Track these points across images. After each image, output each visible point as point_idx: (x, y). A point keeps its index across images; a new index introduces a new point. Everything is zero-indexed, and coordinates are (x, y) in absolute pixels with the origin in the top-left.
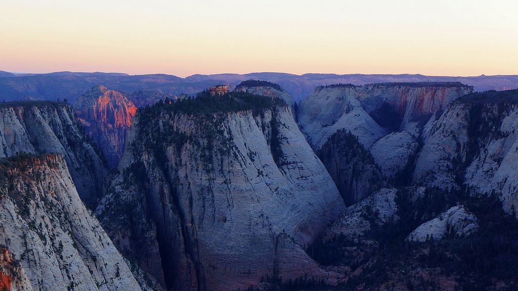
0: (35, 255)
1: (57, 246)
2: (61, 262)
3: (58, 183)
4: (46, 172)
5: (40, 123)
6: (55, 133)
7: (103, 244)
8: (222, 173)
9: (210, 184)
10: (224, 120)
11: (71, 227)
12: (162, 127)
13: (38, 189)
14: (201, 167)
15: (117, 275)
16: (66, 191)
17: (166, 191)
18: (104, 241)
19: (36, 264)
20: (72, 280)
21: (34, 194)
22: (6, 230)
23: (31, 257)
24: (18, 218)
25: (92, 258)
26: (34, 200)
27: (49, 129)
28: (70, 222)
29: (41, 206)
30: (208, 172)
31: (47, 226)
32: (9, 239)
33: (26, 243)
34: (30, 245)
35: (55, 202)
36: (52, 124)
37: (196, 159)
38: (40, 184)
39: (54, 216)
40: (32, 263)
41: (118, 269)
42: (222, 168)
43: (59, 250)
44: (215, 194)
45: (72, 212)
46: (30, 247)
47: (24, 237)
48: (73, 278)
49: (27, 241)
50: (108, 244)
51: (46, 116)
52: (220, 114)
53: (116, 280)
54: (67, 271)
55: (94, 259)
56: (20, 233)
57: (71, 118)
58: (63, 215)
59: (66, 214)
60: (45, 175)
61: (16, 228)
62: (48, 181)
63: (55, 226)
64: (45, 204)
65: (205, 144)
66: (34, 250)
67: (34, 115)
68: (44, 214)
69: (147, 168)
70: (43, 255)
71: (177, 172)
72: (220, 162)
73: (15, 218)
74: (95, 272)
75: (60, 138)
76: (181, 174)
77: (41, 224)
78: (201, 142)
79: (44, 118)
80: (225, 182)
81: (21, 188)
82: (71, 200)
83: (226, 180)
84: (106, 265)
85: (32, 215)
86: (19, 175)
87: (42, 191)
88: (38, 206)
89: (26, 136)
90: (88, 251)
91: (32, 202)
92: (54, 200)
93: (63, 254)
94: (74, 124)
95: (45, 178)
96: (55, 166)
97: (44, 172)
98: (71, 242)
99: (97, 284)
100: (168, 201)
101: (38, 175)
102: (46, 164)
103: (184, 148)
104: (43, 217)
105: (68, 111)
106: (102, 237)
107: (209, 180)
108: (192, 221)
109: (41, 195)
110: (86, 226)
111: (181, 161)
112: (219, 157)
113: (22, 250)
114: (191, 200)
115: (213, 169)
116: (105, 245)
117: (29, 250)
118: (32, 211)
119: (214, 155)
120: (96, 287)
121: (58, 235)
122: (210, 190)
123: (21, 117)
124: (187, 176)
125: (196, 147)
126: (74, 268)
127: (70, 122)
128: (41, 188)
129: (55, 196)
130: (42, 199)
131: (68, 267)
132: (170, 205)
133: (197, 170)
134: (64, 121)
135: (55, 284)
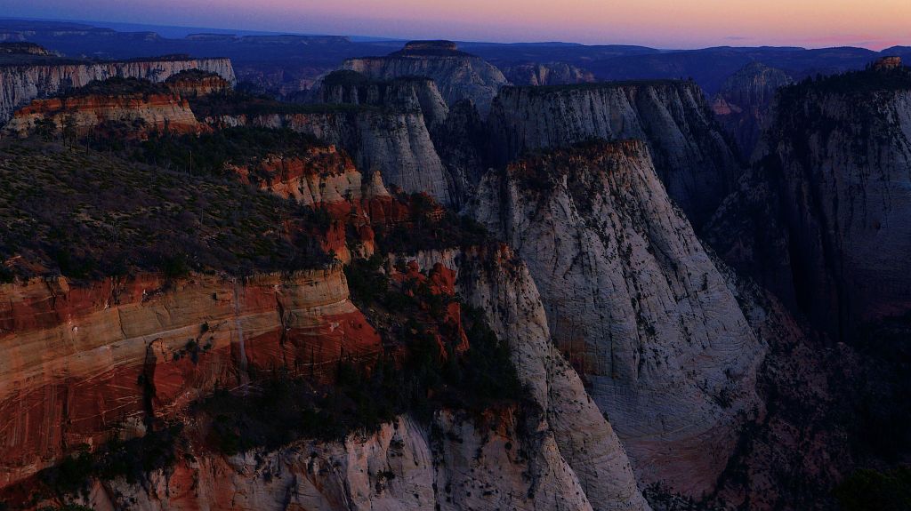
0: (591, 258)
1: (625, 249)
2: (628, 269)
3: (636, 175)
4: (620, 162)
5: (656, 106)
6: (675, 119)
7: (688, 250)
8: (879, 167)
9: (862, 181)
10: (888, 101)
11: (649, 228)
12: (806, 111)
13: (609, 181)
14: (851, 160)
15: (704, 287)
16: (646, 185)
17: (805, 190)
18: (691, 246)
19: (591, 269)
20: (640, 291)
21: (602, 187)
22: (556, 228)
23: (586, 262)
24: (573, 214)
25: (670, 266)
26: (601, 194)
27: (667, 114)
28: (647, 222)
29: (609, 201)
30: (860, 165)
31: (614, 226)
32: (559, 239)
33: (580, 244)
34: (586, 248)
35: (630, 197)
36: (672, 107)
37: (845, 150)
38: (611, 176)
39: (626, 214)
40: (587, 269)
41: (706, 280)
42: (879, 160)
43: (626, 255)
44: (868, 194)
45: (651, 209)
46: (585, 249)
47: (578, 237)
48: (642, 289)
49: (582, 242)
50: (696, 250)
51: (664, 98)
52: (884, 93)
53: (702, 295)
54: (634, 280)
55: (675, 267)
56: (574, 232)
57: (696, 100)
58: (638, 214)
59: (643, 211)
60: (618, 164)
61: (568, 225)
62: (622, 171)
63: (625, 226)
64: (616, 199)
65: (859, 131)
66: (590, 254)
67: (649, 96)
68: (611, 210)
69: (783, 161)
70: (602, 259)
71: (820, 165)
72: (877, 154)
73: (569, 214)
74: (674, 282)
75: (679, 124)
76: (826, 168)
77: (605, 223)
78: (854, 129)
79: (661, 100)
80: (882, 179)
81: (586, 180)
82: (650, 196)
83: (884, 176)
84: (689, 274)
85: (596, 212)
86: (584, 164)
87: (614, 184)
88: (605, 201)
89: (637, 123)
90: (667, 257)
91: (598, 196)
92: (628, 195)
93: (631, 259)
94: (700, 107)
95: (618, 169)
96: (634, 154)
97: (618, 161)
98: (645, 245)
99: (676, 298)
100: (806, 201)
101: (610, 164)
102: (622, 151)
103: (832, 136)
104: (610, 215)
105: (693, 92)
106: (689, 241)
107: (860, 176)
108: (836, 227)
109: (611, 189)
110: (668, 227)
111: (826, 153)
112: (876, 147)
113: (575, 253)
114: (836, 201)
115: (867, 162)
116: (692, 250)
117: (584, 253)
118: (596, 208)
119: (869, 144)
120: (674, 301)
121: (628, 237)
122: (860, 188)
123: (632, 99)
124: (832, 171)
125: (846, 135)
126: (644, 277)
127: (695, 105)
128: (613, 180)
129: (630, 189)
130: (613, 193)
131: (636, 276)
132: (808, 207)
133: (845, 164)
134: (687, 105)
135: (614, 295)
